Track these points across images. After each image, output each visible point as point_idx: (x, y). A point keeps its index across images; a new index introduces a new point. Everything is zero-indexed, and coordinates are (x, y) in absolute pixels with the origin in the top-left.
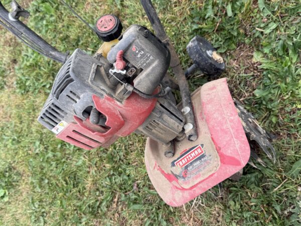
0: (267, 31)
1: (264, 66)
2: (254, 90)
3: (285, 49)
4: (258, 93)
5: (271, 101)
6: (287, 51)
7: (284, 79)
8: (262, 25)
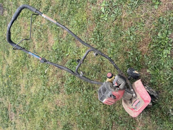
0: (149, 64)
1: (151, 73)
2: (150, 80)
3: (155, 68)
4: (151, 81)
5: (155, 82)
6: (156, 68)
7: (157, 76)
8: (147, 62)
